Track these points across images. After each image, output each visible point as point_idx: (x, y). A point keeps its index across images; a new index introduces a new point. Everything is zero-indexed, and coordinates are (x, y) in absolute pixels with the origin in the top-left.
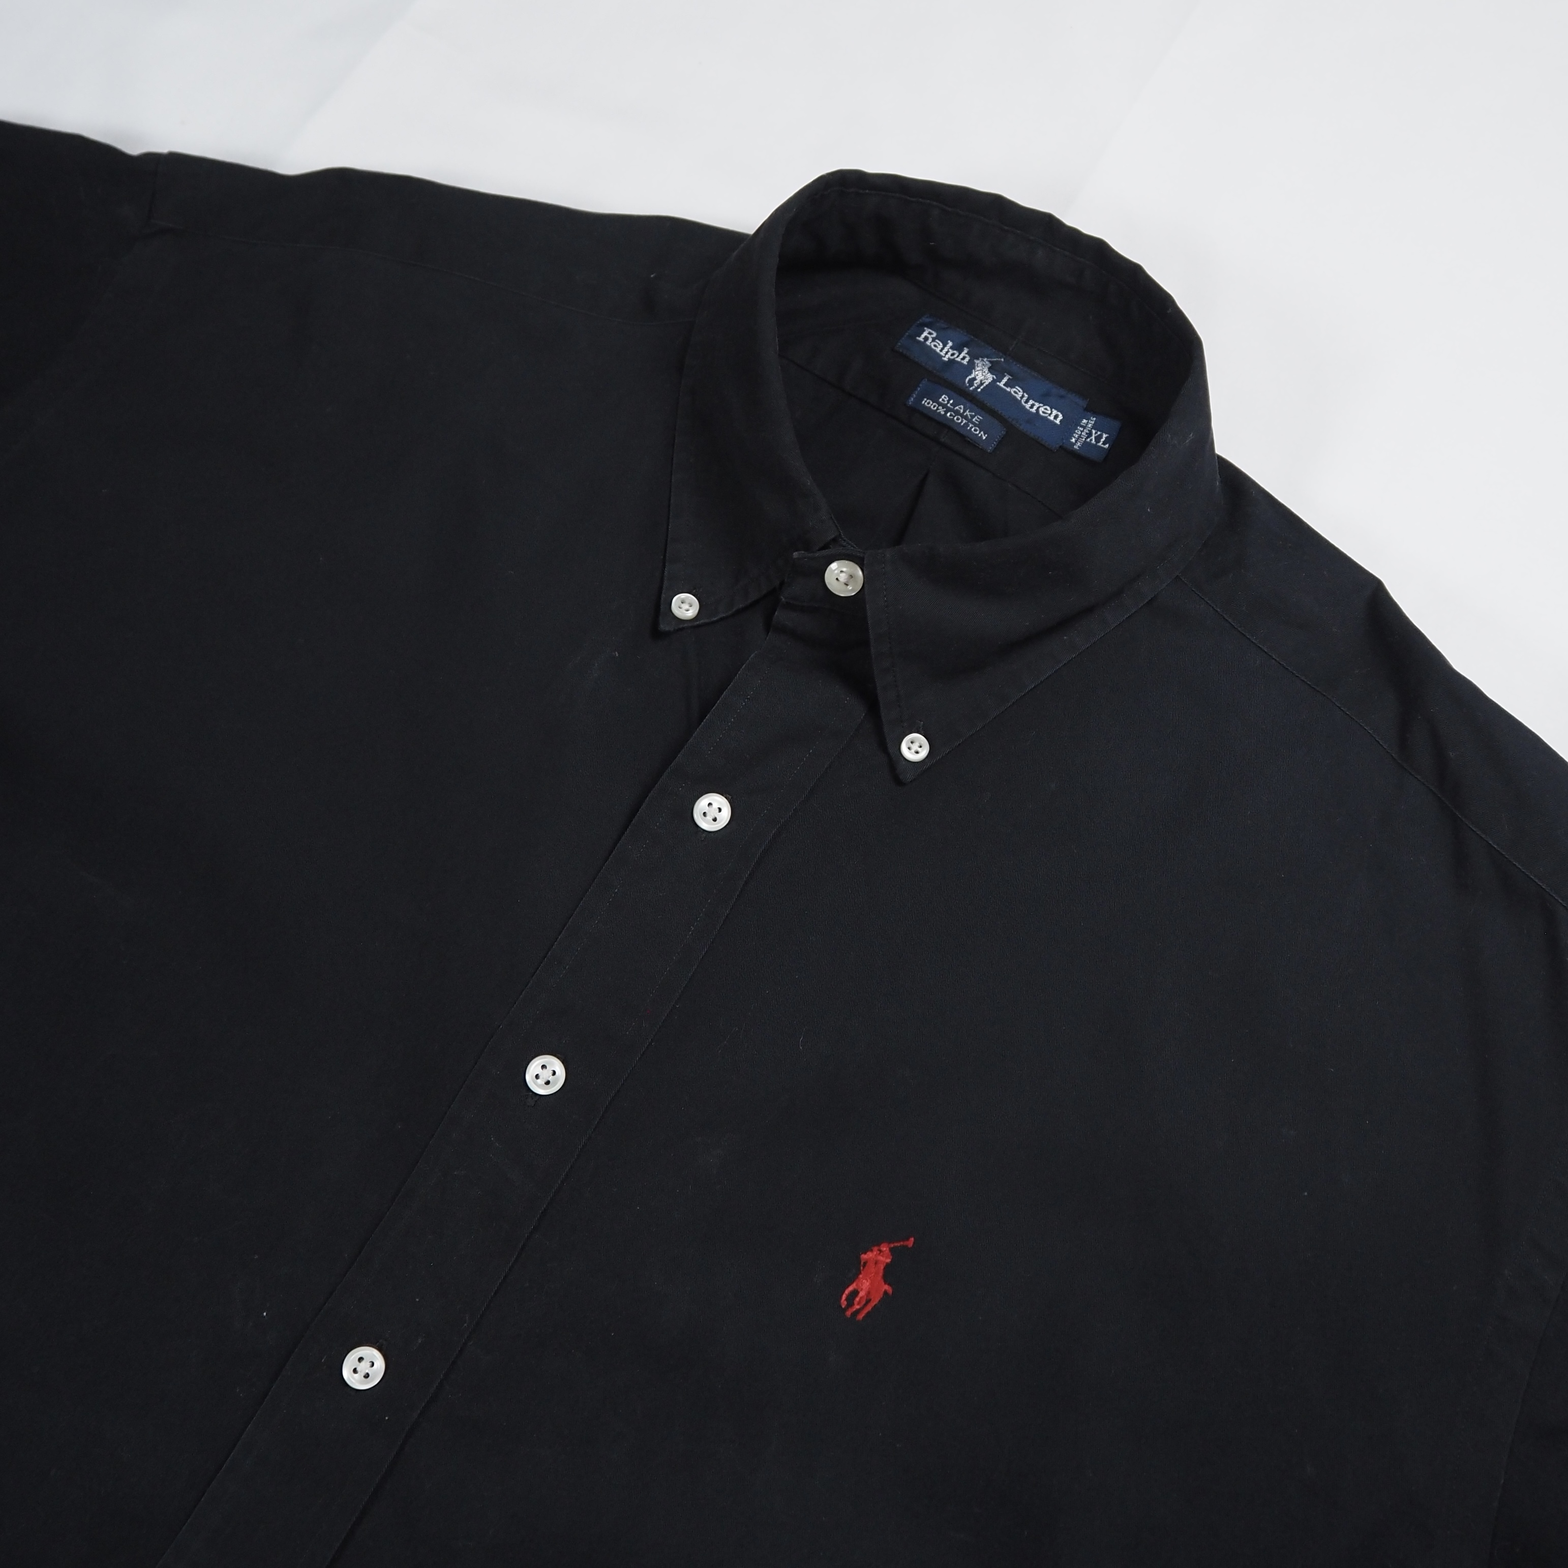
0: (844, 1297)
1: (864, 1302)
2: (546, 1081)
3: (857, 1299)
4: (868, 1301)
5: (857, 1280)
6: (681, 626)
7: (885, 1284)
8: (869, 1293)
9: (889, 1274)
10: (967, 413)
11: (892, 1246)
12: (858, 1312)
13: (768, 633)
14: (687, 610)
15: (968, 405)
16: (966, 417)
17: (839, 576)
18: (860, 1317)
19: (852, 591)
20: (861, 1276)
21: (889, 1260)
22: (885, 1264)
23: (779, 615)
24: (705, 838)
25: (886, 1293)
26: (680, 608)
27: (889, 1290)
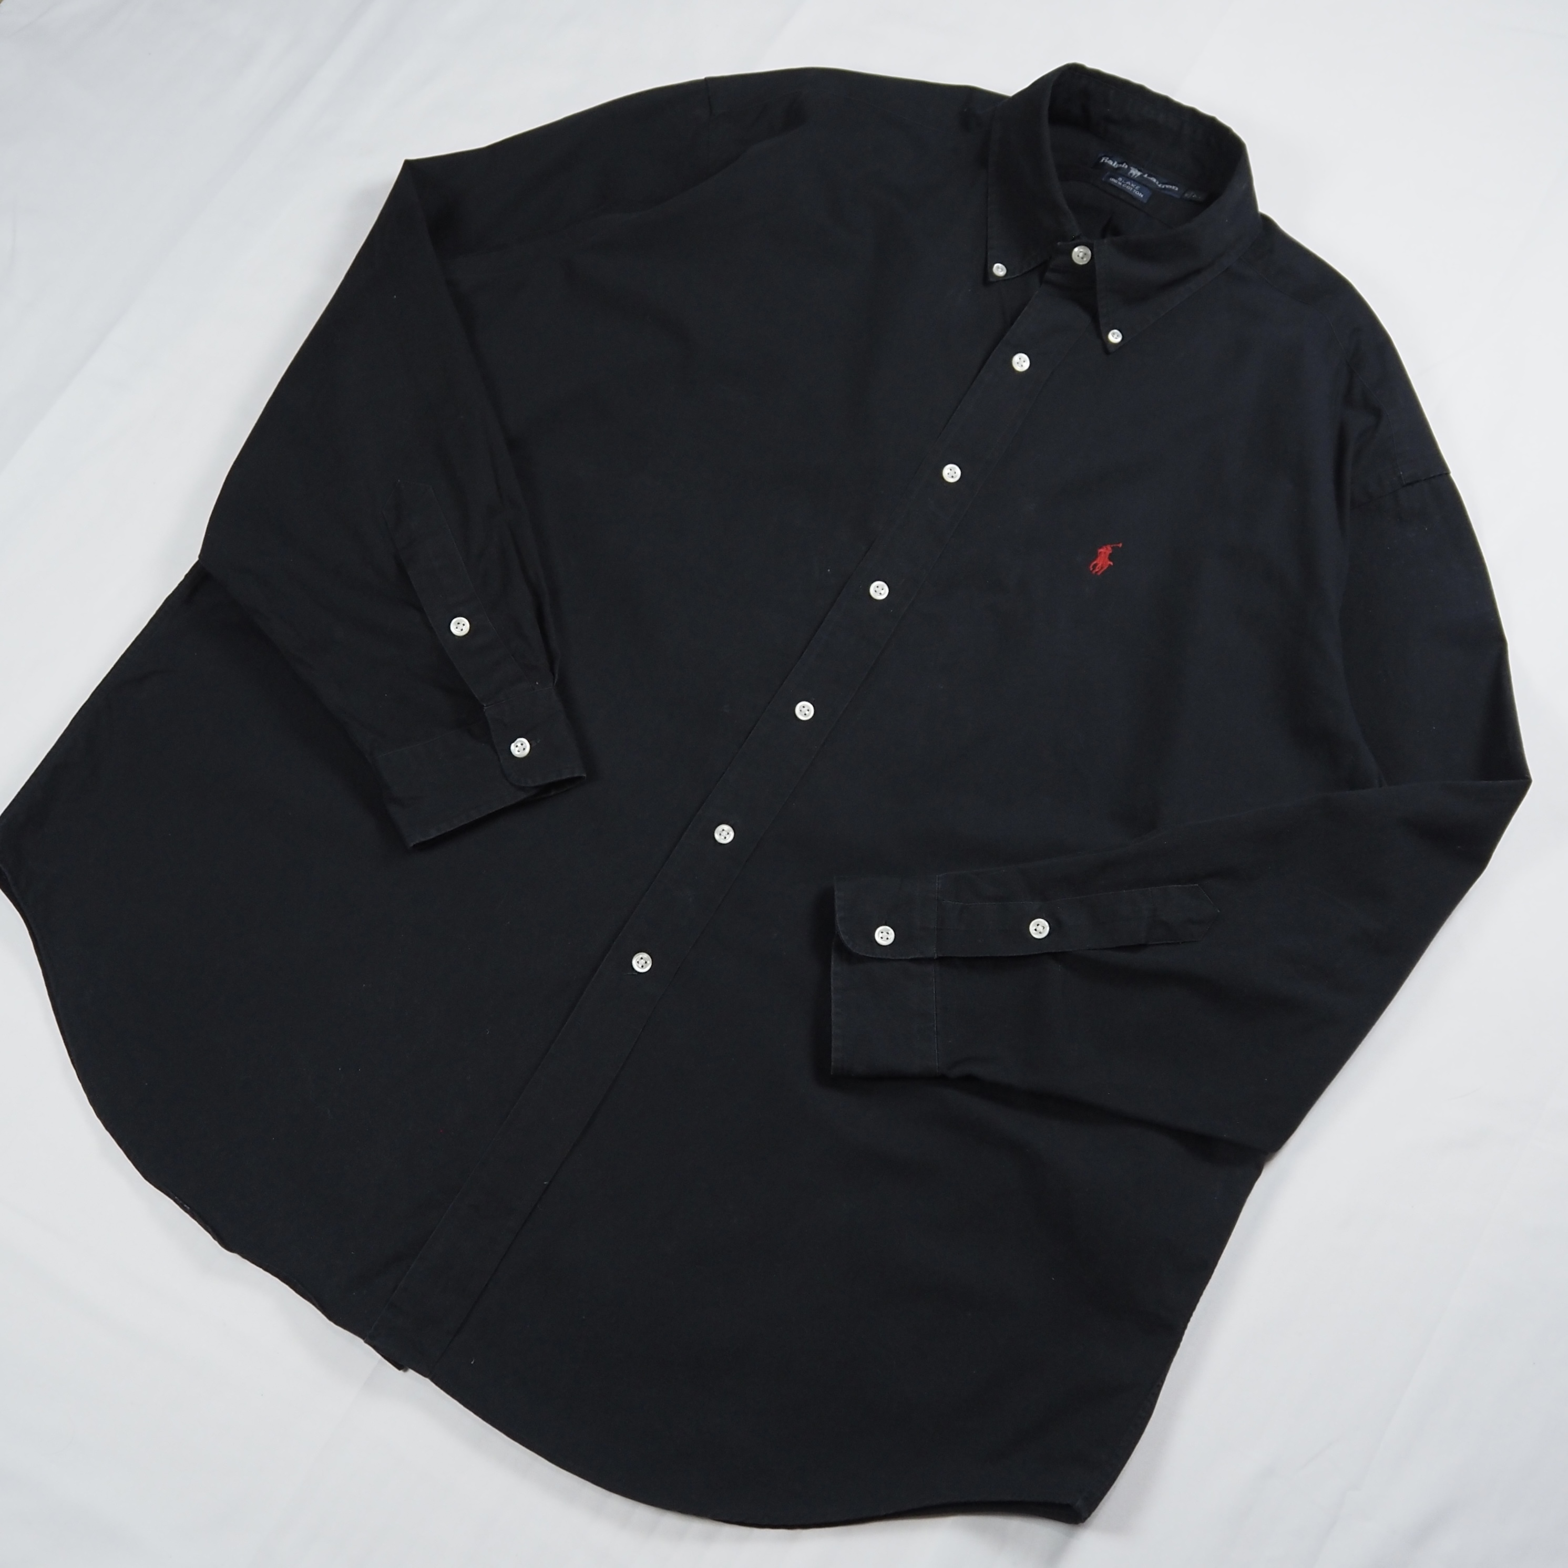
0: (1091, 566)
1: (1100, 568)
3: (1097, 567)
4: (1102, 568)
5: (1097, 560)
6: (999, 279)
7: (1110, 561)
8: (1102, 565)
9: (1111, 557)
10: (1133, 185)
11: (1112, 546)
12: (1097, 572)
13: (1042, 284)
14: (1001, 272)
15: (1132, 181)
16: (1132, 187)
17: (1079, 254)
18: (1099, 574)
19: (1085, 261)
20: (1099, 558)
21: (1111, 552)
22: (1109, 553)
23: (1049, 275)
24: (1019, 374)
25: (1110, 565)
26: (998, 271)
27: (1111, 563)
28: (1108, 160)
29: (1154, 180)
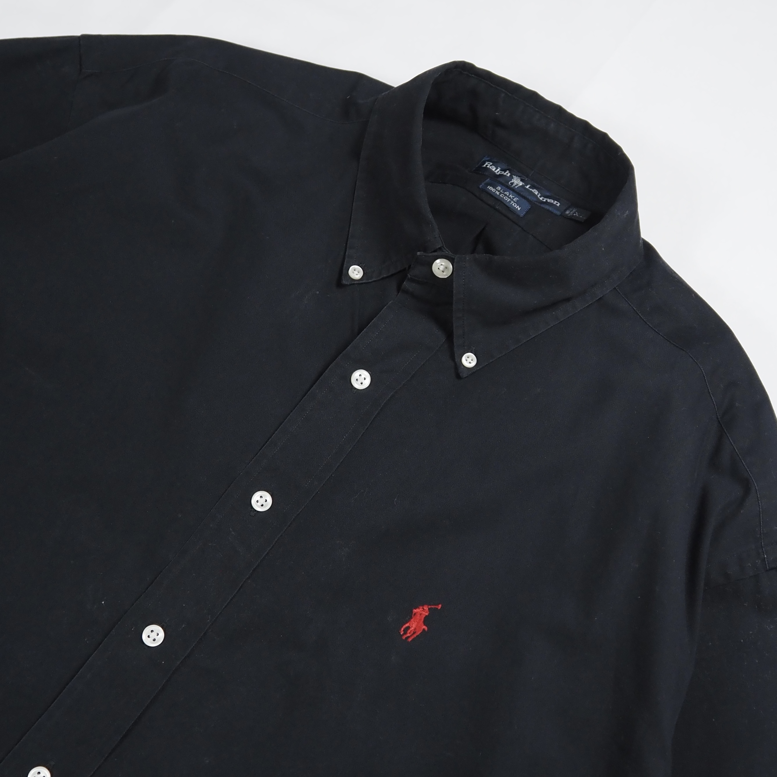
0: (402, 629)
1: (412, 632)
2: (261, 504)
3: (409, 631)
4: (414, 633)
5: (410, 622)
6: (353, 283)
7: (424, 625)
8: (415, 629)
9: (426, 621)
10: (511, 196)
11: (430, 607)
12: (409, 637)
13: (399, 293)
14: (357, 275)
15: (512, 192)
16: (510, 198)
17: (440, 266)
18: (410, 640)
19: (445, 275)
20: (412, 620)
21: (427, 614)
22: (425, 615)
23: (406, 284)
24: (355, 392)
25: (424, 629)
26: (353, 273)
27: (426, 628)
28: (491, 165)
29: (536, 192)
